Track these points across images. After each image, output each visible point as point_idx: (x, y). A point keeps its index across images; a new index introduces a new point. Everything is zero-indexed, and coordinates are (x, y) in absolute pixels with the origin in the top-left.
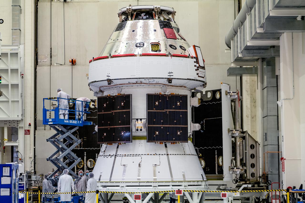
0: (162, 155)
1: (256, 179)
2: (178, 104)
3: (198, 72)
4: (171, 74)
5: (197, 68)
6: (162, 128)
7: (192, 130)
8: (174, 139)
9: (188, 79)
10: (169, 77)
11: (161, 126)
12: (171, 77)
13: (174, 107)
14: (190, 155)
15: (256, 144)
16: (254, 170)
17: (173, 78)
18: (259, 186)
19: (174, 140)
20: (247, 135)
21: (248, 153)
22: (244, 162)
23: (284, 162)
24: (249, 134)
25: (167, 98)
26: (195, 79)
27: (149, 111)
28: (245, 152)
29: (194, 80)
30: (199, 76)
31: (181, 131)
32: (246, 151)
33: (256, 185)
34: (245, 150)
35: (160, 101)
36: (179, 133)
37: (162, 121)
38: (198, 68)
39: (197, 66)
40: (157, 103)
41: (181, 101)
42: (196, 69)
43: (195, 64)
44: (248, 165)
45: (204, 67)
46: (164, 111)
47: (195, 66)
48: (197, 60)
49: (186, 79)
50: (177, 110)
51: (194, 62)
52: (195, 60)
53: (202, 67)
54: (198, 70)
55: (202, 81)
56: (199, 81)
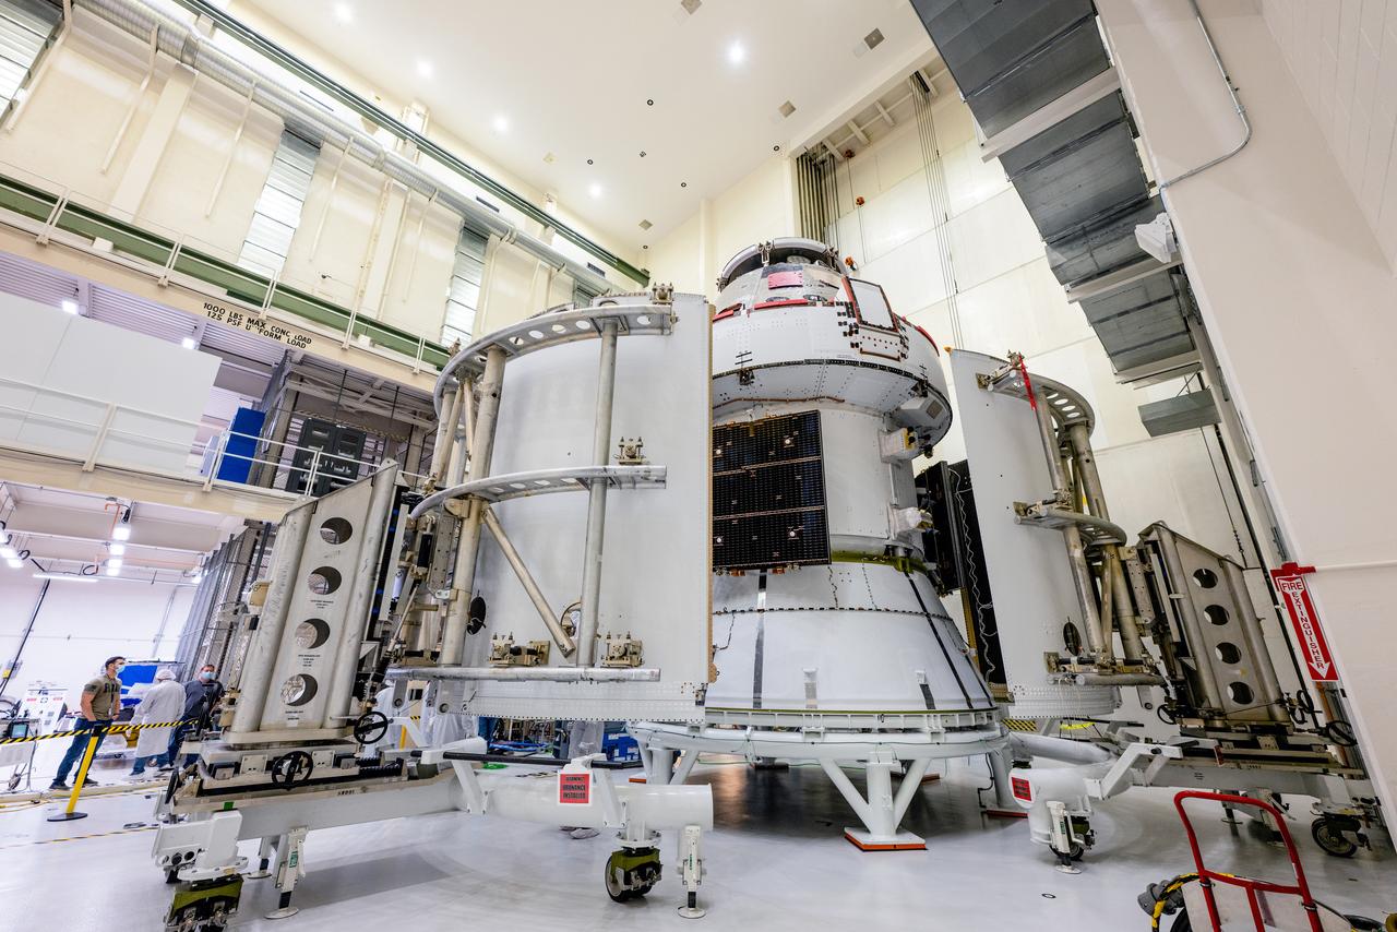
0: (743, 611)
1: (1263, 710)
2: (788, 442)
3: (855, 338)
4: (745, 358)
5: (851, 327)
6: (735, 522)
7: (898, 530)
8: (776, 554)
9: (808, 362)
10: (739, 366)
11: (732, 516)
12: (747, 365)
13: (772, 453)
14: (861, 609)
15: (1222, 567)
16: (1238, 672)
17: (751, 369)
18: (1283, 745)
19: (777, 559)
20: (1166, 538)
21: (1185, 603)
22: (1176, 637)
23: (1305, 595)
24: (1174, 535)
25: (751, 430)
26: (845, 360)
28: (1172, 601)
29: (840, 362)
30: (862, 352)
31: (801, 528)
32: (1173, 596)
33: (1267, 741)
34: (1170, 592)
35: (729, 443)
36: (792, 534)
37: (734, 502)
38: (854, 330)
39: (849, 323)
41: (796, 433)
42: (848, 332)
43: (843, 319)
44: (1198, 649)
45: (889, 329)
46: (739, 471)
47: (840, 324)
48: (852, 308)
49: (799, 363)
50: (782, 463)
51: (839, 314)
52: (843, 309)
53: (880, 327)
54: (857, 332)
55: (883, 368)
56: (864, 364)
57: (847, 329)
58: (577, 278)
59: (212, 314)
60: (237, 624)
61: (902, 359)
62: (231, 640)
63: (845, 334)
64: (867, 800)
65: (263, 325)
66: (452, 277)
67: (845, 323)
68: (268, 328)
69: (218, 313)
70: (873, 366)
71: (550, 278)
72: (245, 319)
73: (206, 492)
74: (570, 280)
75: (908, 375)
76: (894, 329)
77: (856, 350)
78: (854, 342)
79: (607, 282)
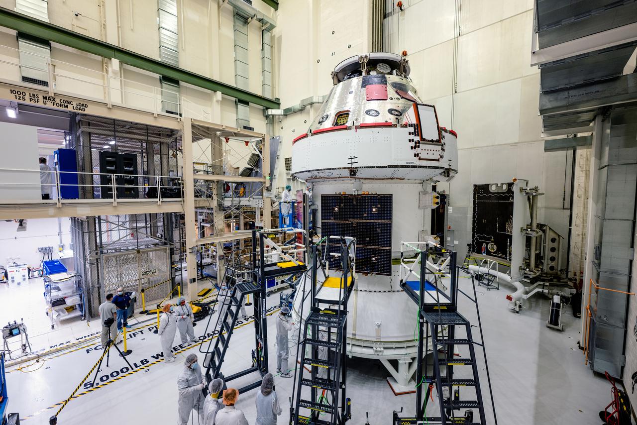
2: (374, 210)
3: (417, 151)
4: (354, 161)
5: (416, 143)
8: (365, 268)
9: (390, 166)
10: (350, 166)
12: (354, 165)
13: (365, 215)
15: (559, 238)
17: (357, 168)
19: (365, 270)
25: (354, 200)
26: (410, 165)
27: (324, 221)
29: (407, 167)
30: (420, 159)
31: (378, 257)
35: (342, 205)
36: (374, 259)
38: (417, 145)
39: (415, 140)
40: (336, 209)
41: (379, 206)
42: (414, 146)
43: (412, 137)
45: (437, 141)
46: (347, 222)
47: (410, 141)
48: (417, 129)
49: (384, 167)
50: (371, 221)
51: (410, 133)
52: (412, 130)
53: (432, 141)
54: (419, 147)
55: (430, 167)
56: (420, 167)
57: (413, 144)
58: (235, 6)
59: (18, 98)
60: (100, 258)
61: (441, 159)
62: (99, 264)
63: (412, 148)
64: (397, 371)
65: (54, 100)
66: (158, 10)
67: (413, 140)
68: (57, 101)
69: (21, 96)
70: (425, 167)
71: (219, 7)
72: (41, 98)
73: (59, 208)
74: (231, 8)
75: (442, 168)
76: (439, 141)
77: (417, 158)
78: (416, 153)
79: (253, 8)
